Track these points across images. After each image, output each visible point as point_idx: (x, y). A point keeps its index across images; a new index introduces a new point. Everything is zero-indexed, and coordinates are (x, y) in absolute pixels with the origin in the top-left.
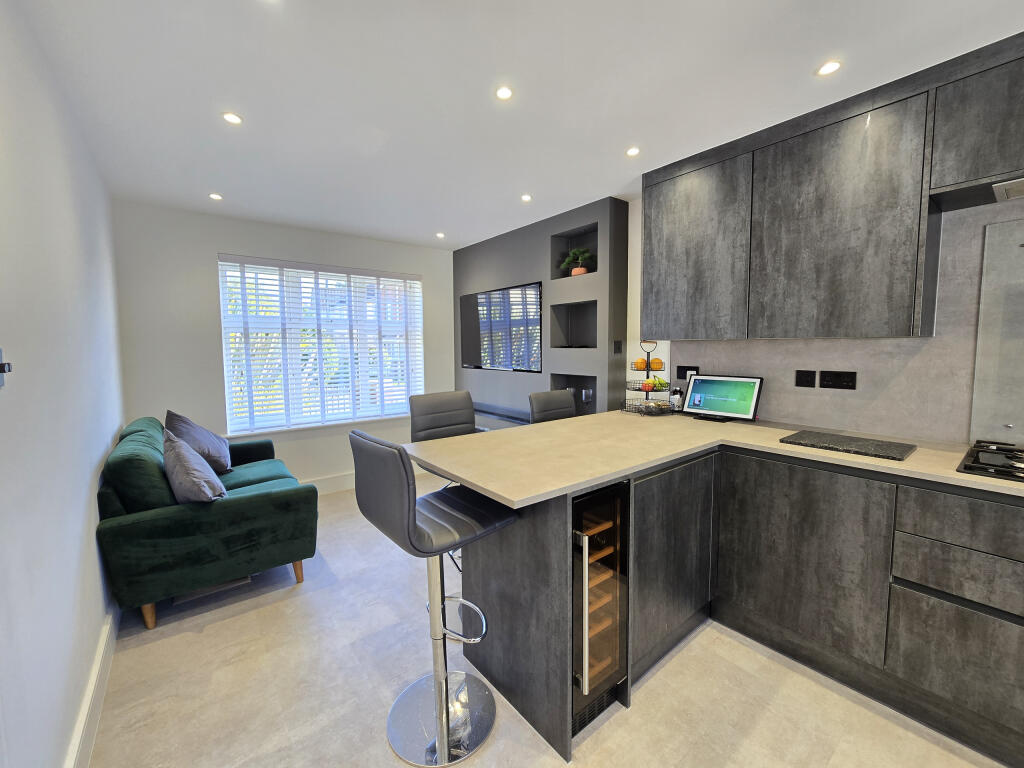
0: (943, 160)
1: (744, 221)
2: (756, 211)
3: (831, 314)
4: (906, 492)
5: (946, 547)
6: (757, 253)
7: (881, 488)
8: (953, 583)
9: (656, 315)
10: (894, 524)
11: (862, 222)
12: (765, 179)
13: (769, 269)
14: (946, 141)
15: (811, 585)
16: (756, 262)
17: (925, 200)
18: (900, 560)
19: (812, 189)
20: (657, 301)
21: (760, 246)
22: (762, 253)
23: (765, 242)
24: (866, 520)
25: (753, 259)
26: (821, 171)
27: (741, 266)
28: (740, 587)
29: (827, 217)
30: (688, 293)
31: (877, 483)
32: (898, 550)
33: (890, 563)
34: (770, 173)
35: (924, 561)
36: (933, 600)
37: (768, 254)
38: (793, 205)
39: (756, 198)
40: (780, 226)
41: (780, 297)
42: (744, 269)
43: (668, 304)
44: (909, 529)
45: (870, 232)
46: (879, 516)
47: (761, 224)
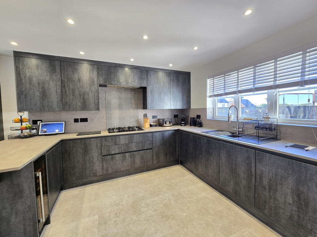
0: (100, 78)
1: (59, 79)
2: (62, 77)
3: (84, 105)
4: (103, 139)
5: (109, 146)
6: (64, 88)
7: (99, 139)
8: (110, 152)
9: (26, 103)
10: (102, 146)
11: (88, 86)
12: (64, 69)
13: (68, 93)
14: (101, 75)
15: (88, 165)
16: (64, 91)
17: (99, 85)
18: (103, 152)
19: (77, 76)
20: (25, 98)
21: (64, 86)
22: (65, 88)
23: (66, 86)
24: (97, 147)
25: (63, 90)
26: (79, 73)
27: (59, 91)
28: (71, 176)
29: (81, 83)
30: (40, 96)
31: (98, 139)
32: (103, 150)
33: (101, 153)
34: (66, 68)
35: (106, 150)
36: (108, 156)
37: (67, 89)
38: (73, 78)
39: (62, 74)
40: (70, 83)
41: (71, 100)
42: (60, 92)
43: (31, 99)
44: (104, 146)
45: (90, 89)
46: (99, 145)
47: (64, 81)
